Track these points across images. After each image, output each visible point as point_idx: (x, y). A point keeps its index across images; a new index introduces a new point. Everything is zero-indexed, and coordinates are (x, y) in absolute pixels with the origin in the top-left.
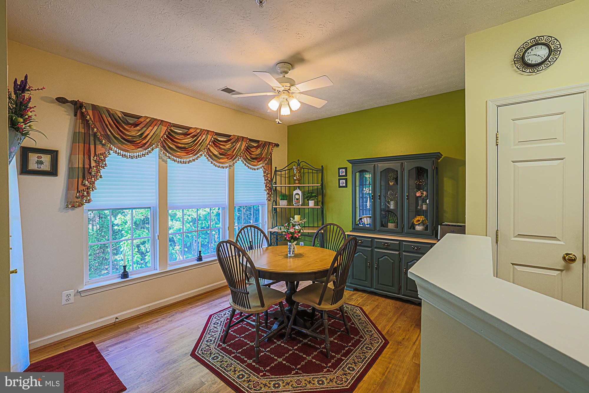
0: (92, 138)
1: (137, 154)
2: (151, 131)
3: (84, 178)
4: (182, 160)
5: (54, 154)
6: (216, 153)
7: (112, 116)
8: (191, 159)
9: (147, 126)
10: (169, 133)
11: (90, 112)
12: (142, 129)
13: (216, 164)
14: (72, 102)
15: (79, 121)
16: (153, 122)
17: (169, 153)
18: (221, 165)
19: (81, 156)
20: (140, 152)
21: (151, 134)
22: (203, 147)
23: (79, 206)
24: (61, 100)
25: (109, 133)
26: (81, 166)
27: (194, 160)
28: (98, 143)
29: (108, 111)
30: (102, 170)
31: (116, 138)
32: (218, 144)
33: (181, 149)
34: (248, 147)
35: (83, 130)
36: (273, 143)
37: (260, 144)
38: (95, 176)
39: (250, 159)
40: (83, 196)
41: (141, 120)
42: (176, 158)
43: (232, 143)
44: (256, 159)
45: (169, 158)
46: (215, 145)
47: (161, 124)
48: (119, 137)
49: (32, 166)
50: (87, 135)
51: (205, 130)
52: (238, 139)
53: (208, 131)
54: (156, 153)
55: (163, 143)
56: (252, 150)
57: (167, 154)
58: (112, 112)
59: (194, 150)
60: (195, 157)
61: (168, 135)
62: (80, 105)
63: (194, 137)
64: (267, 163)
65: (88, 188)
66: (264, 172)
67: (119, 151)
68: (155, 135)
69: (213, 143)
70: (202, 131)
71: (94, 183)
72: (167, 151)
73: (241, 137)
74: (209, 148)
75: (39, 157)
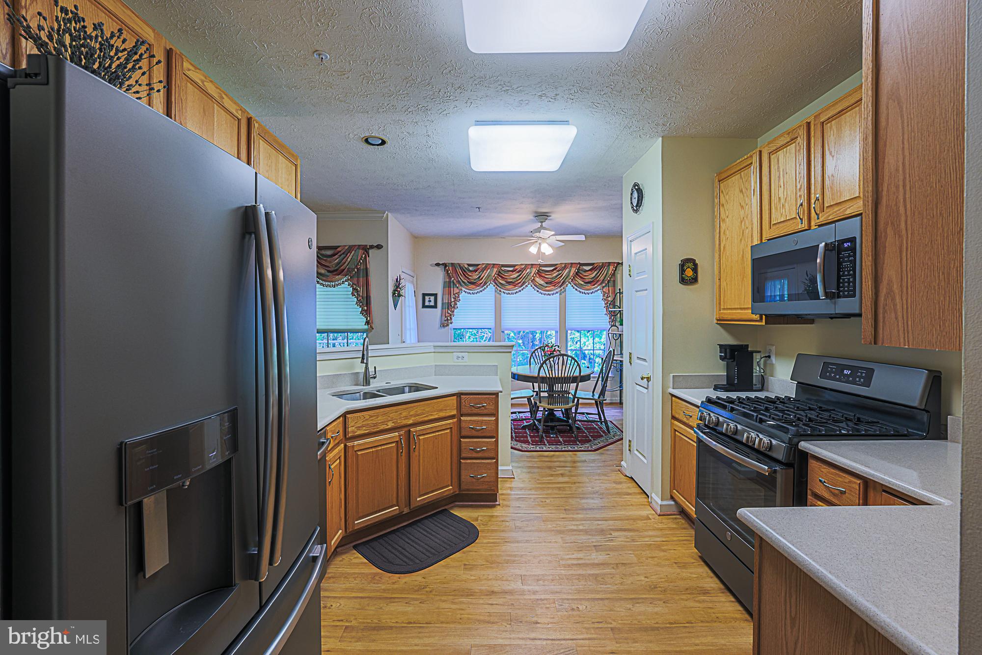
0: (452, 284)
1: (477, 291)
2: (485, 274)
3: (448, 309)
4: (510, 292)
5: (435, 295)
6: (542, 282)
7: (461, 268)
8: (518, 290)
9: (483, 271)
10: (500, 272)
11: (451, 268)
12: (480, 272)
13: (542, 292)
14: (443, 264)
15: (446, 275)
16: (487, 266)
17: (500, 287)
18: (547, 293)
19: (447, 296)
20: (479, 289)
21: (486, 276)
22: (528, 279)
23: (446, 326)
24: (438, 265)
25: (460, 280)
26: (447, 301)
27: (520, 291)
28: (455, 286)
29: (459, 265)
30: (458, 303)
31: (463, 282)
32: (543, 275)
33: (509, 283)
34: (581, 271)
35: (448, 280)
36: (615, 263)
37: (595, 267)
38: (454, 307)
39: (583, 283)
40: (448, 320)
41: (479, 267)
42: (505, 291)
43: (558, 271)
44: (592, 282)
45: (500, 291)
46: (540, 276)
47: (493, 267)
48: (466, 281)
49: (427, 304)
50: (450, 282)
51: (529, 265)
52: (565, 266)
53: (532, 265)
54: (491, 288)
55: (495, 280)
56: (585, 274)
57: (499, 289)
58: (462, 266)
59: (520, 283)
60: (521, 289)
61: (499, 274)
62: (445, 265)
63: (518, 272)
64: (606, 286)
65: (451, 315)
66: (604, 295)
67: (466, 290)
68: (489, 276)
69: (539, 274)
70: (527, 266)
71: (454, 311)
72: (498, 286)
73: (568, 264)
74: (534, 280)
75: (430, 298)
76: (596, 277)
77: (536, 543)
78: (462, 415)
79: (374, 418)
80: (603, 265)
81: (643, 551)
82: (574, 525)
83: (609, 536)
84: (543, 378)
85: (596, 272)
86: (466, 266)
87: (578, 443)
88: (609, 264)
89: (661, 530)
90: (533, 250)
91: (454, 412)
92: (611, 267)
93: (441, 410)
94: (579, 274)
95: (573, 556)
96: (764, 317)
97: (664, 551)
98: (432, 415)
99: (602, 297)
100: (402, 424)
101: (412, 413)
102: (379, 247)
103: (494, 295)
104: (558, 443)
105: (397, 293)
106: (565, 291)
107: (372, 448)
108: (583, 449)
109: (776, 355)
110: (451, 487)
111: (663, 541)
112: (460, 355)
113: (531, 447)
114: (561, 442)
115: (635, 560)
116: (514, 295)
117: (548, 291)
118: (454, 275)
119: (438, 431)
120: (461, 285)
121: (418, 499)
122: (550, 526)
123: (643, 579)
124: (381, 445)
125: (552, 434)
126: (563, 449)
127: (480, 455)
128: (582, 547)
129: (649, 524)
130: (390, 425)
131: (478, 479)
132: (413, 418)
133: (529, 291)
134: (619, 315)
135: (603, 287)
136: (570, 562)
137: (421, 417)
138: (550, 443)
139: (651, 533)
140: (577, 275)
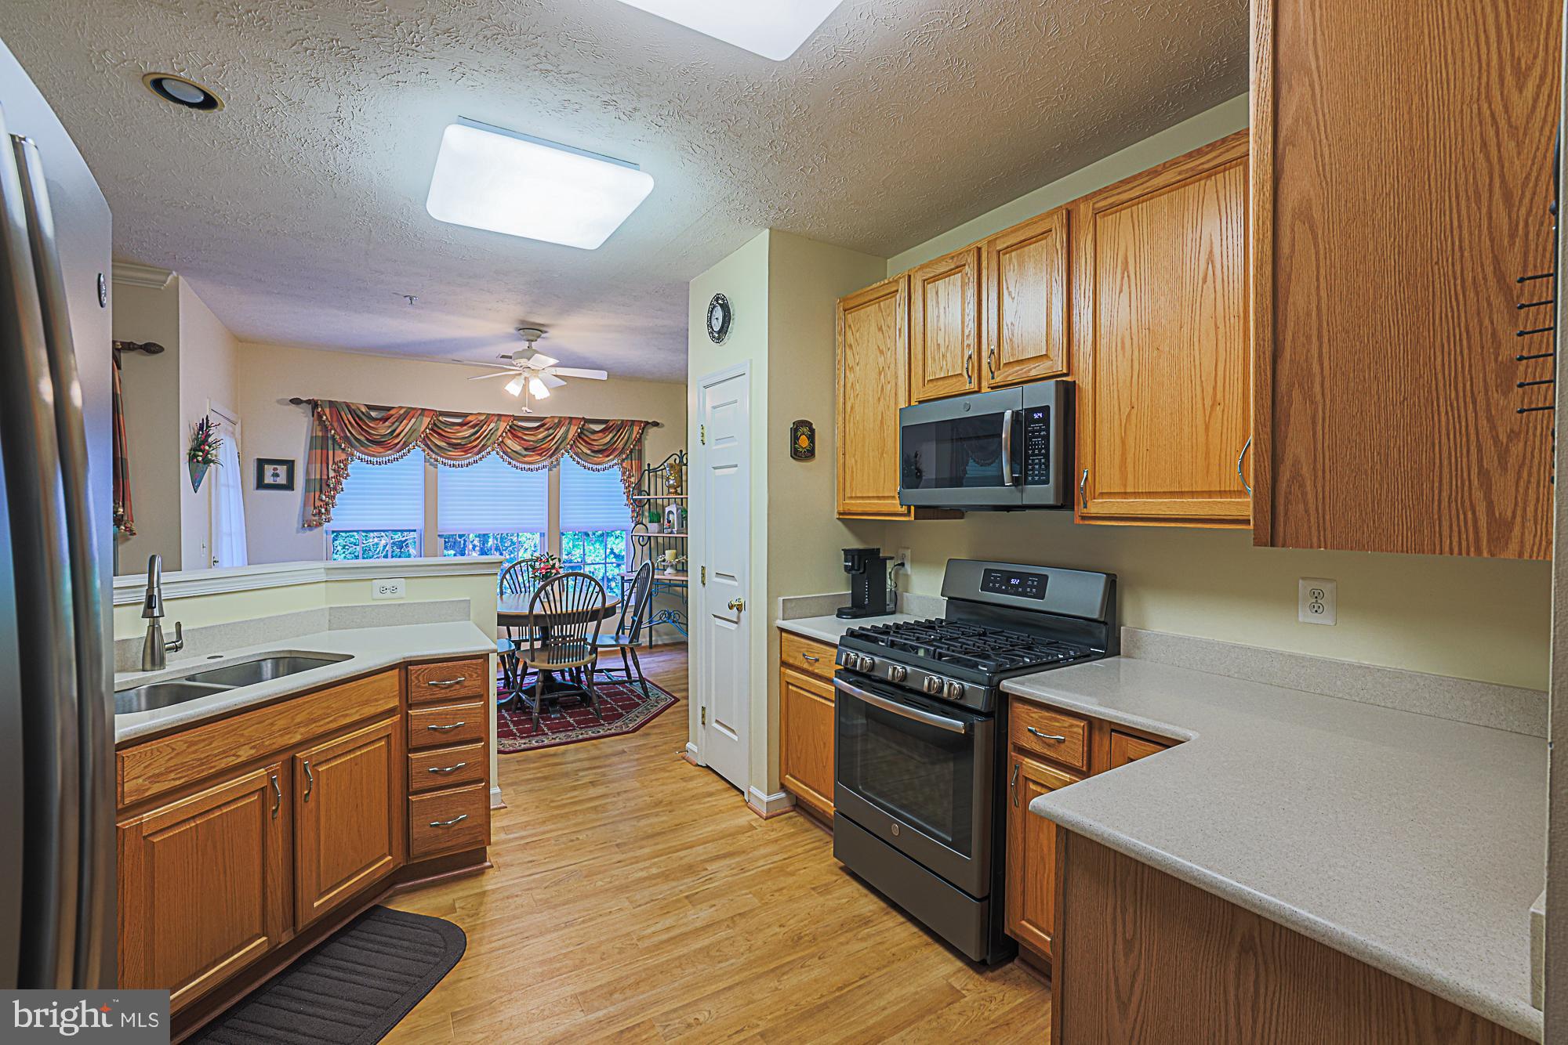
0: (330, 442)
1: (387, 458)
2: (406, 426)
3: (321, 491)
4: (456, 463)
5: (290, 464)
6: (518, 448)
7: (352, 412)
8: (471, 460)
9: (400, 420)
10: (435, 424)
11: (327, 411)
12: (393, 423)
13: (518, 464)
14: (308, 402)
15: (317, 423)
16: (409, 413)
17: (436, 454)
18: (527, 466)
19: (318, 465)
20: (391, 455)
21: (406, 430)
22: (491, 441)
23: (317, 526)
24: (296, 402)
25: (349, 435)
26: (318, 477)
27: (476, 462)
28: (337, 447)
29: (348, 405)
30: (344, 481)
31: (356, 438)
32: (520, 435)
33: (455, 446)
34: (585, 432)
35: (320, 434)
36: (641, 422)
37: (609, 426)
38: (335, 489)
39: (589, 452)
40: (320, 513)
41: (392, 412)
42: (446, 461)
43: (548, 429)
44: (606, 451)
45: (437, 461)
46: (515, 436)
47: (422, 415)
48: (363, 439)
49: (268, 480)
50: (325, 438)
51: (493, 415)
52: (559, 422)
53: (500, 415)
54: (416, 455)
55: (426, 441)
56: (592, 437)
57: (433, 456)
58: (353, 407)
59: (475, 447)
60: (478, 457)
61: (435, 428)
62: (314, 404)
63: (473, 427)
64: (626, 458)
65: (327, 504)
66: (623, 474)
67: (362, 456)
68: (413, 431)
69: (512, 433)
70: (489, 417)
71: (334, 497)
72: (432, 451)
73: (565, 418)
74: (502, 442)
76: (611, 443)
77: (583, 922)
78: (410, 707)
79: (202, 745)
80: (623, 424)
81: (763, 883)
82: (642, 870)
83: (704, 873)
84: (537, 617)
85: (611, 435)
86: (364, 409)
87: (602, 722)
88: (633, 422)
89: (776, 841)
90: (514, 388)
91: (394, 702)
92: (636, 429)
93: (366, 703)
94: (583, 436)
95: (659, 927)
96: (913, 508)
97: (792, 874)
98: (347, 715)
99: (620, 477)
100: (274, 747)
101: (298, 720)
102: (151, 349)
103: (422, 468)
104: (567, 726)
105: (201, 453)
106: (558, 464)
107: (194, 818)
108: (613, 731)
109: (912, 561)
110: (390, 858)
111: (785, 859)
112: (388, 583)
113: (520, 743)
114: (572, 725)
115: (756, 902)
116: (465, 468)
117: (530, 463)
118: (336, 424)
119: (359, 748)
120: (352, 446)
121: (316, 904)
122: (601, 883)
123: (778, 930)
124: (219, 807)
125: (554, 712)
126: (580, 737)
127: (451, 779)
128: (666, 906)
129: (756, 838)
130: (245, 754)
131: (449, 827)
132: (302, 730)
133: (493, 461)
134: (647, 506)
135: (623, 460)
136: (656, 939)
137: (322, 723)
138: (555, 729)
139: (763, 851)
140: (580, 437)
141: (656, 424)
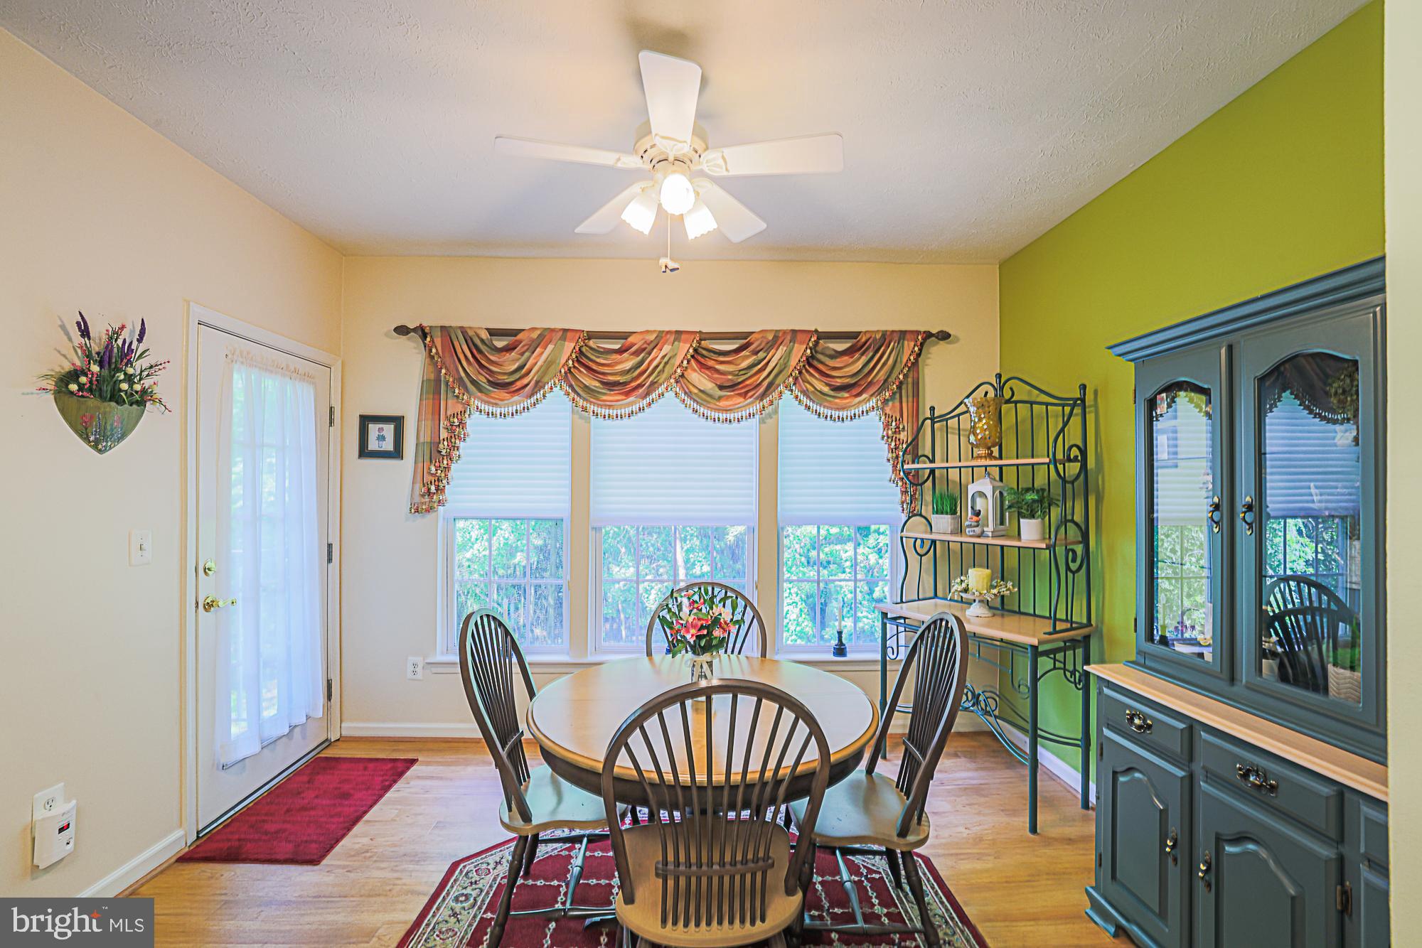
0: (442, 387)
1: (515, 408)
2: (540, 358)
3: (431, 462)
4: (613, 412)
5: (398, 422)
6: (708, 385)
7: (469, 341)
8: (635, 408)
9: (532, 349)
10: (582, 354)
11: (438, 341)
12: (522, 354)
13: (709, 413)
14: (414, 330)
15: (428, 360)
16: (545, 336)
17: (585, 399)
18: (723, 416)
19: (431, 422)
20: (518, 401)
21: (539, 364)
22: (665, 375)
23: (428, 511)
24: (402, 330)
25: (463, 374)
26: (430, 439)
27: (642, 410)
28: (450, 395)
29: (464, 330)
30: (462, 445)
31: (474, 382)
32: (711, 363)
33: (611, 385)
34: (820, 356)
35: (432, 376)
36: (918, 332)
37: (857, 343)
38: (449, 456)
39: (826, 389)
40: (429, 492)
41: (520, 337)
42: (599, 410)
43: (756, 353)
44: (850, 388)
45: (584, 409)
46: (703, 366)
47: (563, 338)
48: (482, 380)
50: (437, 381)
51: (668, 332)
52: (776, 338)
53: (679, 333)
54: (557, 401)
55: (569, 378)
56: (832, 363)
57: (581, 402)
58: (471, 333)
59: (640, 386)
60: (645, 402)
61: (580, 358)
62: (423, 332)
63: (637, 353)
64: (892, 397)
65: (438, 479)
66: (887, 426)
67: (483, 406)
68: (549, 364)
69: (697, 361)
70: (661, 337)
71: (447, 468)
72: (578, 395)
73: (785, 332)
74: (682, 376)
75: (381, 430)
76: (864, 373)
80: (886, 338)
85: (864, 359)
86: (485, 335)
88: (903, 334)
92: (909, 346)
94: (815, 363)
99: (880, 432)
103: (568, 422)
106: (776, 411)
116: (626, 420)
117: (727, 410)
118: (448, 360)
120: (468, 391)
133: (669, 409)
134: (929, 483)
135: (885, 402)
140: (811, 365)
141: (944, 336)
